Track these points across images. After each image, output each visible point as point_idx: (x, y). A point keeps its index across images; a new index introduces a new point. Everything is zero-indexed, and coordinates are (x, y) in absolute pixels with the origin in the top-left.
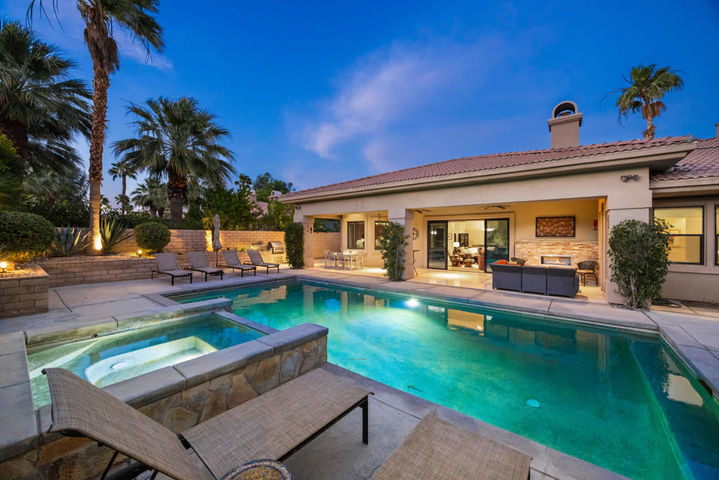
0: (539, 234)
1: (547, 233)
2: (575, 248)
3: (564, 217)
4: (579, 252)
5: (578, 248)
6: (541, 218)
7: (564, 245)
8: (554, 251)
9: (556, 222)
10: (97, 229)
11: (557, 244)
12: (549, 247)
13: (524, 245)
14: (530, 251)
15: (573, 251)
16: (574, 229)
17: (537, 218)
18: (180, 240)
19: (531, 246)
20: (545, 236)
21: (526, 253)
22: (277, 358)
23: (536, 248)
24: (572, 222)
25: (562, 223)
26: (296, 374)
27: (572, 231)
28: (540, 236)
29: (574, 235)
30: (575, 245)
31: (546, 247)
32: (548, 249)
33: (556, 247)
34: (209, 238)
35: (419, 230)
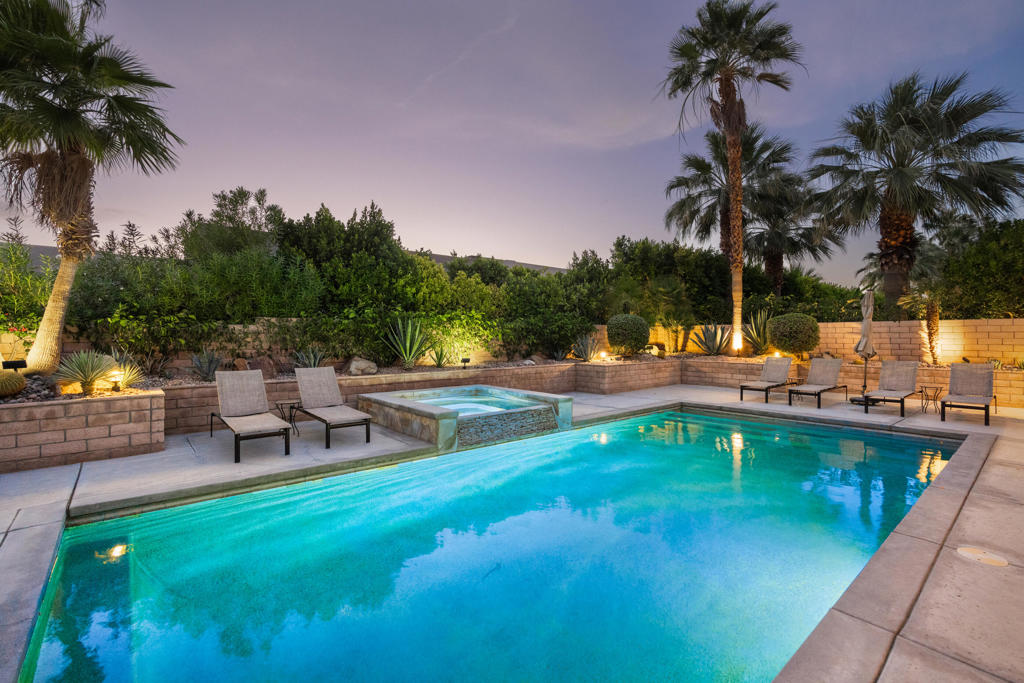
10: (738, 326)
34: (924, 335)
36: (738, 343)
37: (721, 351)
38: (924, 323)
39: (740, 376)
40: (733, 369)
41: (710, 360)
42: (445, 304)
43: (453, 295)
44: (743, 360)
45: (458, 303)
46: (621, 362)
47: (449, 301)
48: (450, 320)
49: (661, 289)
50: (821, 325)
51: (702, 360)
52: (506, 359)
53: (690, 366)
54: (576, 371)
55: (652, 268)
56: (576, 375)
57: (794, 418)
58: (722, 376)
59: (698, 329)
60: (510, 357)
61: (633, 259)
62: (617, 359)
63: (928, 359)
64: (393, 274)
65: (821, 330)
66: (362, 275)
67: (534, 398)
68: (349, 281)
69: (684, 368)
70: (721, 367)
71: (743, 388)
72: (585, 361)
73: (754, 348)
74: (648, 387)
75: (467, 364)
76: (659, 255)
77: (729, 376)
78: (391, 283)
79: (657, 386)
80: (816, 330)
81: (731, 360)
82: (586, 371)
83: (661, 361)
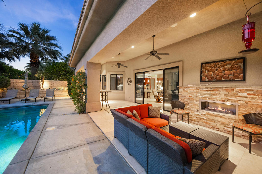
0: (204, 78)
1: (212, 78)
2: (240, 94)
3: (231, 60)
4: (247, 100)
5: (246, 95)
6: (206, 63)
7: (227, 90)
8: (214, 96)
9: (222, 66)
11: (219, 89)
12: (209, 92)
13: (186, 89)
14: (190, 95)
15: (238, 98)
16: (244, 72)
17: (202, 64)
19: (192, 91)
20: (209, 81)
21: (188, 97)
23: (197, 93)
24: (242, 65)
25: (229, 66)
27: (242, 75)
28: (205, 81)
29: (244, 79)
30: (241, 91)
31: (207, 92)
32: (208, 94)
33: (217, 92)
35: (131, 79)
38: (41, 81)
65: (11, 81)
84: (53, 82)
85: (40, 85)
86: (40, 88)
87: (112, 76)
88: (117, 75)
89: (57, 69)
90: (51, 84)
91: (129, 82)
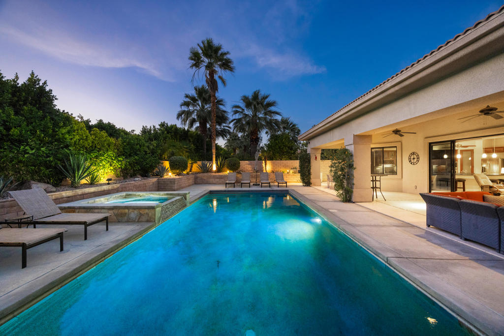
10: (214, 162)
18: (250, 166)
22: (127, 211)
26: (137, 221)
34: (264, 165)
35: (419, 154)
36: (214, 168)
37: (210, 171)
38: (264, 162)
39: (218, 180)
40: (214, 177)
41: (206, 174)
42: (88, 147)
43: (93, 142)
44: (217, 174)
45: (95, 147)
46: (177, 177)
47: (91, 145)
48: (97, 157)
49: (185, 146)
50: (240, 162)
51: (201, 174)
52: (123, 178)
53: (198, 177)
54: (158, 182)
55: (178, 137)
56: (159, 184)
57: (252, 191)
58: (211, 180)
59: (199, 163)
60: (125, 177)
61: (170, 132)
62: (176, 176)
63: (265, 171)
64: (56, 125)
65: (241, 163)
66: (32, 123)
67: (171, 194)
68: (20, 126)
69: (196, 178)
70: (211, 177)
71: (226, 184)
72: (161, 177)
73: (219, 170)
74: (187, 187)
75: (110, 182)
76: (181, 132)
77: (213, 180)
78: (54, 131)
79: (189, 186)
80: (240, 163)
81: (214, 174)
82: (164, 182)
83: (188, 176)
84: (276, 163)
85: (263, 167)
86: (262, 171)
87: (373, 150)
88: (383, 148)
89: (280, 145)
90: (273, 165)
91: (414, 159)
